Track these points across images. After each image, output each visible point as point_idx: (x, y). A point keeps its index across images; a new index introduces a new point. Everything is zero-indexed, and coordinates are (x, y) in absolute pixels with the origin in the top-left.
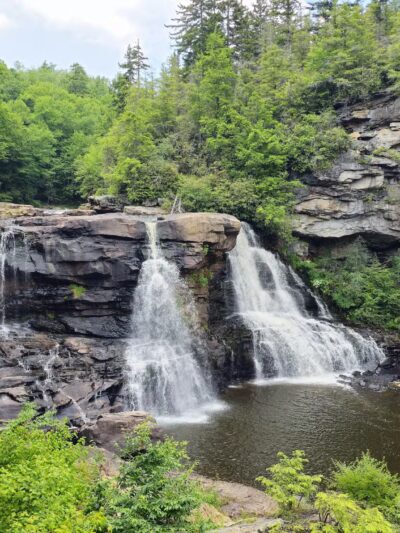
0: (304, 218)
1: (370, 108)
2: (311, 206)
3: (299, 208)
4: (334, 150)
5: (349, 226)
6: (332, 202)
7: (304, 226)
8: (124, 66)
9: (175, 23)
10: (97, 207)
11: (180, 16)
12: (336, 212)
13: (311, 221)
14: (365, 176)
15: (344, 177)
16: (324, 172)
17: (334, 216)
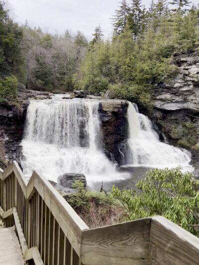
0: (160, 102)
1: (189, 56)
2: (163, 97)
3: (158, 98)
4: (172, 74)
5: (178, 106)
6: (171, 95)
7: (160, 105)
8: (94, 35)
9: (114, 17)
10: (76, 95)
11: (115, 14)
12: (173, 100)
13: (163, 103)
14: (185, 85)
15: (176, 85)
16: (167, 83)
17: (172, 101)
